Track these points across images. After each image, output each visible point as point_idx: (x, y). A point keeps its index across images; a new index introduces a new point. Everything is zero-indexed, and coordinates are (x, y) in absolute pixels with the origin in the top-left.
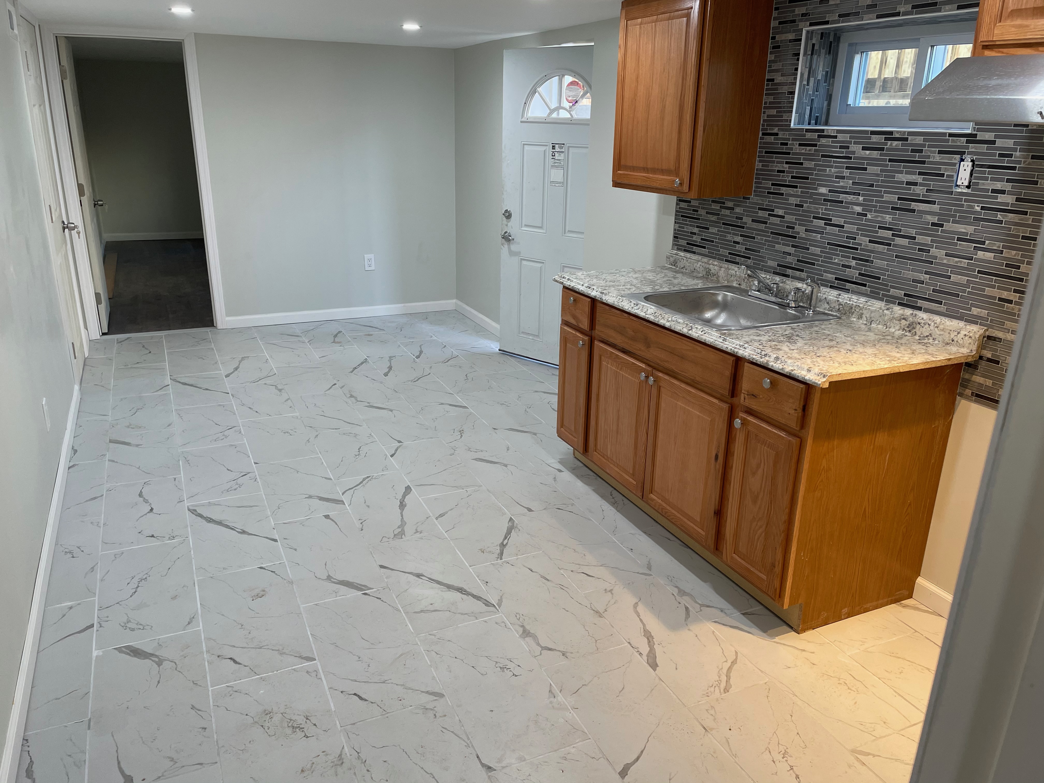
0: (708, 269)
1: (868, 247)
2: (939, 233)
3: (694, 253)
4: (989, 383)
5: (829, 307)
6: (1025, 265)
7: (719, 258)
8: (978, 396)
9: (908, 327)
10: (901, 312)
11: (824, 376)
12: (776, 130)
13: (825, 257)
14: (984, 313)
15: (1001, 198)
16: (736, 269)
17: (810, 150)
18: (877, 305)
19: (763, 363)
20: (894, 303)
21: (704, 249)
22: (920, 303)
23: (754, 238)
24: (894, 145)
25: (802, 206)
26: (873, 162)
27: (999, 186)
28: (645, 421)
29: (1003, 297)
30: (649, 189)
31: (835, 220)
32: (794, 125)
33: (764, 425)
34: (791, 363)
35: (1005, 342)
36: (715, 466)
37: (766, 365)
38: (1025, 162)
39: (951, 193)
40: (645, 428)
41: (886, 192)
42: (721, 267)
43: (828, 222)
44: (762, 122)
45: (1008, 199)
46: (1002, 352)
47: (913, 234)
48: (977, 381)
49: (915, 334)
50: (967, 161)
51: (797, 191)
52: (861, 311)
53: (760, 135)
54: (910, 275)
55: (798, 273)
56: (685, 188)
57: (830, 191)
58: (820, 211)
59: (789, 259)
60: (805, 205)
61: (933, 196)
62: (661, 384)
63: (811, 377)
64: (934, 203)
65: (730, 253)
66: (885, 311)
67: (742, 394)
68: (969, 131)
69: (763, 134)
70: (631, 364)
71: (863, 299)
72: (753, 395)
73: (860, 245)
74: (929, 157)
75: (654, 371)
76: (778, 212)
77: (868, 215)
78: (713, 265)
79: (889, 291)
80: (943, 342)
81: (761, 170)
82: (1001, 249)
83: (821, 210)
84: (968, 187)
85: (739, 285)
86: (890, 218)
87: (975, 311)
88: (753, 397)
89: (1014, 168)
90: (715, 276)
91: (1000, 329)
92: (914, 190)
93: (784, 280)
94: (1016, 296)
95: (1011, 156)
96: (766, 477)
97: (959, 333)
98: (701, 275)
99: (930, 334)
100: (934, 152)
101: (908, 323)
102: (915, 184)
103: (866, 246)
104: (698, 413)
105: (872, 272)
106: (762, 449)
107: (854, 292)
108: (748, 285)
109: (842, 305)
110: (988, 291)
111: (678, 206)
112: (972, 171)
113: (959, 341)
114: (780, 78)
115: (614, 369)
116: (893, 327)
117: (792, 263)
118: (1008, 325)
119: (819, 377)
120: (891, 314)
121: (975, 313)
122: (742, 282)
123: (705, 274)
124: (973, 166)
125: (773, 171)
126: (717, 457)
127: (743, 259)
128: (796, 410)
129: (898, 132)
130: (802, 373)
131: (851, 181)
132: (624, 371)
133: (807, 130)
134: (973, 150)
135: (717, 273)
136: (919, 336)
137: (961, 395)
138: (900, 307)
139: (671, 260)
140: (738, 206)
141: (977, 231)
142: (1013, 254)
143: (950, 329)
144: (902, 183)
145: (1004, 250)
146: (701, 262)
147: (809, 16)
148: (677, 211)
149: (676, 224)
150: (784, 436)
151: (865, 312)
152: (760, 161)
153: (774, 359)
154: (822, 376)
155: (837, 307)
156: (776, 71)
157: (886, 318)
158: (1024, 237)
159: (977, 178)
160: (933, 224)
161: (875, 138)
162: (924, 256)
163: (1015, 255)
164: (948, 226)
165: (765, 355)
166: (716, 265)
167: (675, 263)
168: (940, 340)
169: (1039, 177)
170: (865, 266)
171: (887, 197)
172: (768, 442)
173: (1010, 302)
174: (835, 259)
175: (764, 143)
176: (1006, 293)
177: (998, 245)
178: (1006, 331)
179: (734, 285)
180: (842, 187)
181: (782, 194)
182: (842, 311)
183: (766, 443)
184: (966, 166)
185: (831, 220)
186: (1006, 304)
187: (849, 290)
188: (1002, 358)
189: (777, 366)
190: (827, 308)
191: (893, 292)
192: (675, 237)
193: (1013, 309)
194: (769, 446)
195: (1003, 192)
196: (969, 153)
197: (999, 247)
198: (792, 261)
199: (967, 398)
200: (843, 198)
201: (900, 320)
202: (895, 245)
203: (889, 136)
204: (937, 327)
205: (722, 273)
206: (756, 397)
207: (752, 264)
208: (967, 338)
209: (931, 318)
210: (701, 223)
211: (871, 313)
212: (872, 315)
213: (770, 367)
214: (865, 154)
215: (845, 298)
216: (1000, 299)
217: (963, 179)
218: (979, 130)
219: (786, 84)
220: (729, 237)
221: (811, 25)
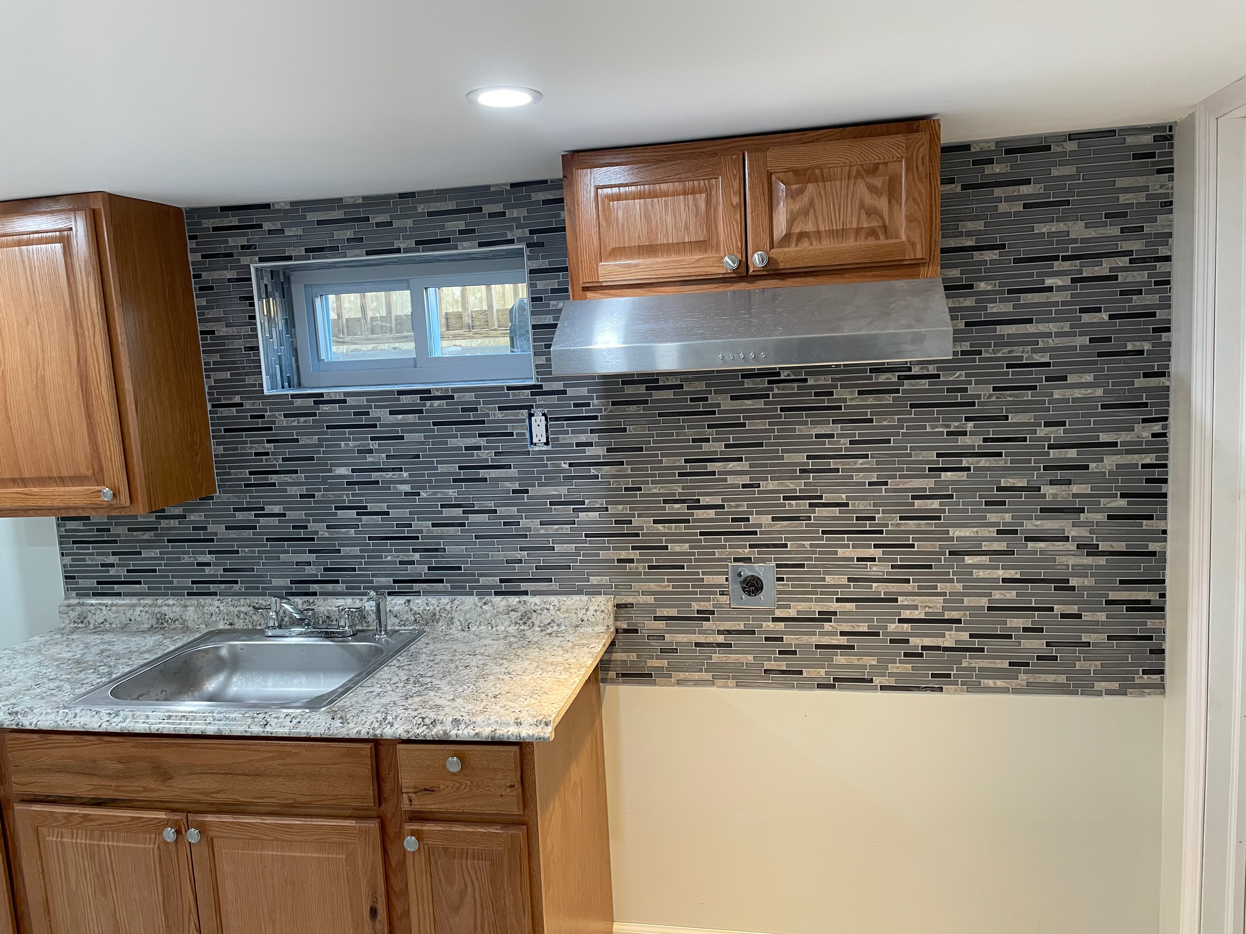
0: (158, 615)
1: (432, 532)
2: (526, 501)
3: (119, 594)
4: (633, 656)
5: (398, 621)
6: (637, 518)
7: (176, 593)
8: (624, 675)
9: (521, 619)
10: (504, 603)
11: (547, 724)
12: (237, 399)
13: (369, 557)
14: (605, 580)
15: (589, 451)
16: (216, 603)
17: (305, 422)
18: (470, 601)
19: (438, 737)
20: (490, 594)
21: (138, 586)
22: (524, 586)
23: (237, 552)
24: (435, 405)
25: (313, 496)
26: (411, 428)
27: (583, 438)
28: (190, 910)
29: (622, 557)
30: (31, 512)
31: (372, 507)
32: (268, 390)
33: (458, 828)
34: (483, 722)
35: (638, 606)
36: (374, 927)
37: (444, 738)
38: (606, 410)
39: (528, 453)
40: (193, 924)
41: (438, 462)
42: (186, 606)
43: (362, 511)
44: (207, 390)
45: (600, 451)
46: (638, 618)
47: (491, 507)
48: (619, 658)
49: (533, 625)
50: (538, 415)
51: (297, 477)
52: (450, 615)
53: (209, 407)
54: (502, 555)
55: (330, 587)
56: (124, 499)
57: (353, 471)
58: (345, 498)
59: (310, 570)
60: (316, 494)
61: (504, 460)
62: (212, 834)
63: (526, 732)
64: (509, 467)
65: (193, 582)
66: (484, 607)
67: (404, 795)
68: (533, 382)
69: (214, 406)
70: (129, 821)
71: (445, 600)
72: (426, 790)
73: (421, 531)
74: (488, 415)
75: (191, 817)
76: (272, 509)
77: (421, 493)
78: (169, 606)
79: (478, 581)
80: (571, 626)
81: (223, 455)
82: (605, 506)
83: (347, 497)
84: (547, 444)
85: (231, 624)
86: (455, 492)
87: (594, 580)
88: (426, 792)
89: (596, 418)
90: (177, 622)
91: (628, 593)
92: (478, 456)
93: (311, 601)
94: (635, 554)
95: (588, 405)
96: (482, 905)
97: (587, 610)
98: (146, 626)
99: (553, 620)
100: (494, 409)
101: (519, 614)
102: (479, 448)
103: (429, 531)
104: (316, 855)
105: (447, 562)
106: (464, 865)
107: (427, 593)
108: (247, 621)
109: (419, 614)
110: (603, 554)
111: (63, 529)
112: (546, 426)
113: (590, 619)
114: (225, 329)
115: (83, 841)
116: (500, 624)
117: (317, 576)
118: (636, 587)
119: (540, 727)
120: (494, 609)
121: (595, 583)
122: (236, 620)
123: (155, 623)
124: (546, 420)
125: (250, 454)
126: (374, 912)
127: (223, 586)
128: (511, 786)
129: (437, 390)
130: (510, 731)
131: (384, 455)
132: (110, 839)
133: (294, 396)
134: (542, 402)
135: (181, 616)
136: (539, 627)
137: (604, 681)
138: (499, 598)
139: (72, 616)
140: (194, 511)
141: (570, 490)
142: (621, 509)
143: (575, 607)
144: (460, 448)
145: (609, 507)
146: (140, 606)
147: (256, 248)
148: (61, 537)
149: (65, 557)
150: (499, 831)
151: (455, 615)
152: (218, 444)
153: (453, 725)
154: (543, 725)
155: (412, 618)
156: (217, 320)
157: (488, 615)
158: (627, 489)
159: (553, 433)
160: (514, 492)
161: (405, 399)
162: (513, 529)
163: (623, 510)
164: (532, 491)
165: (434, 723)
166: (174, 605)
167: (82, 618)
168: (567, 624)
169: (626, 423)
170: (436, 557)
171: (442, 468)
172: (470, 851)
173: (631, 561)
174: (386, 557)
175: (219, 418)
176: (623, 552)
177: (600, 503)
178: (637, 594)
179: (221, 627)
180: (372, 463)
181: (274, 485)
182: (421, 622)
183: (467, 852)
184: (538, 421)
185: (365, 507)
186: (627, 564)
187: (420, 592)
188: (639, 625)
189: (465, 733)
190: (397, 623)
191: (483, 581)
192: (66, 577)
193: (637, 568)
194: (474, 856)
195: (590, 444)
196: (538, 406)
197: (602, 504)
198: (315, 572)
199: (613, 682)
200: (377, 476)
201: (508, 613)
202: (470, 524)
203: (426, 396)
204: (559, 610)
205: (191, 614)
206: (433, 791)
207: (243, 590)
208: (598, 613)
209: (545, 600)
210: (119, 547)
211: (465, 614)
212: (467, 616)
213: (453, 738)
214: (396, 419)
215: (419, 603)
216: (619, 561)
217: (539, 436)
218: (543, 380)
219: (239, 337)
220: (187, 559)
221: (261, 260)
